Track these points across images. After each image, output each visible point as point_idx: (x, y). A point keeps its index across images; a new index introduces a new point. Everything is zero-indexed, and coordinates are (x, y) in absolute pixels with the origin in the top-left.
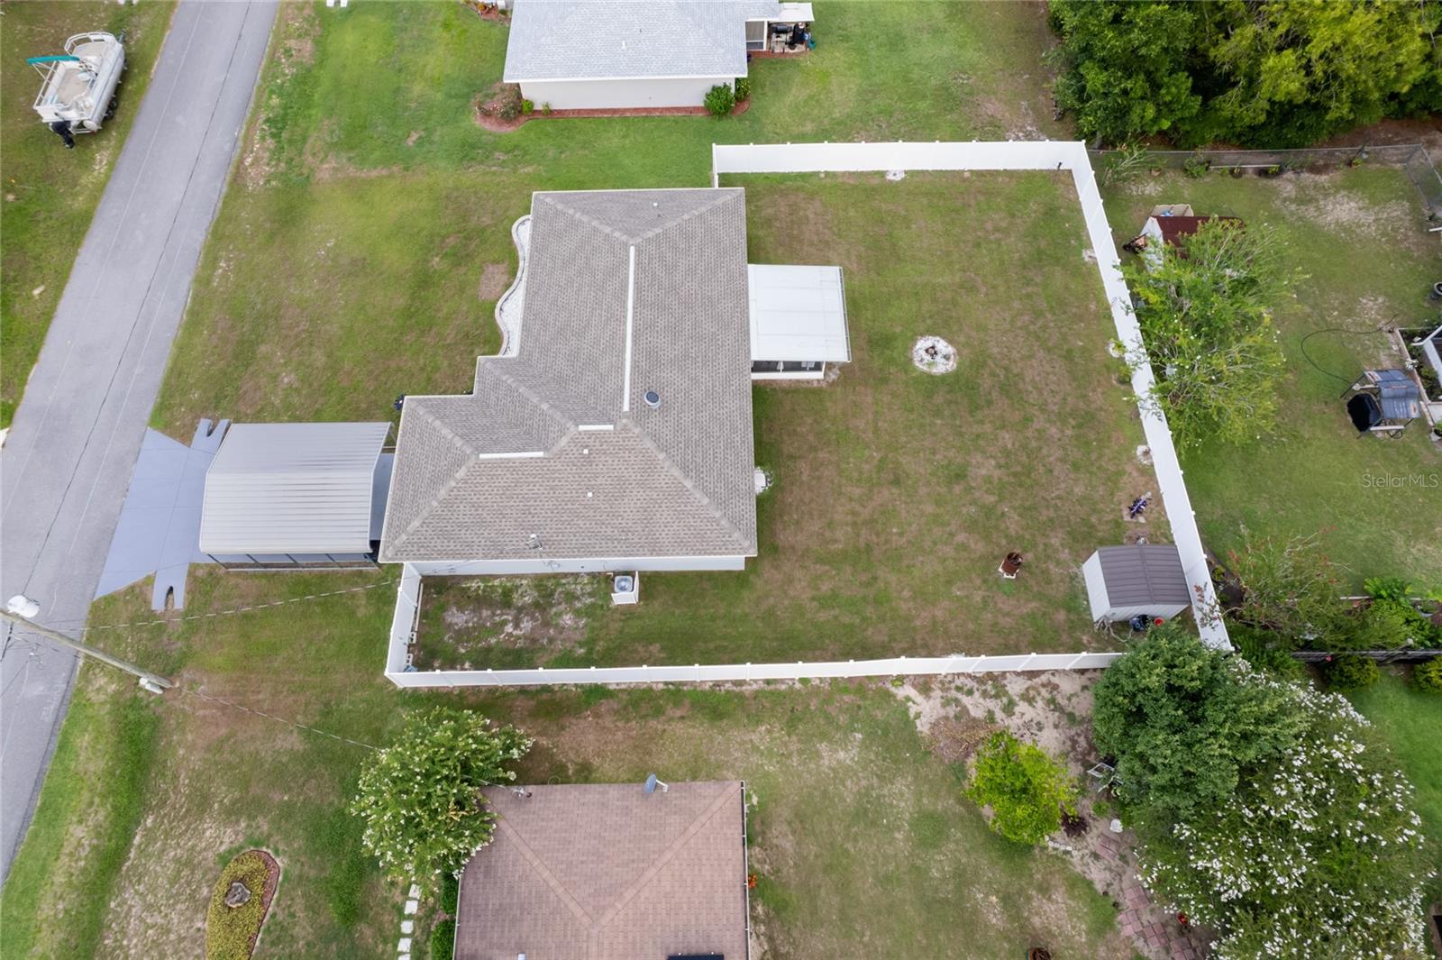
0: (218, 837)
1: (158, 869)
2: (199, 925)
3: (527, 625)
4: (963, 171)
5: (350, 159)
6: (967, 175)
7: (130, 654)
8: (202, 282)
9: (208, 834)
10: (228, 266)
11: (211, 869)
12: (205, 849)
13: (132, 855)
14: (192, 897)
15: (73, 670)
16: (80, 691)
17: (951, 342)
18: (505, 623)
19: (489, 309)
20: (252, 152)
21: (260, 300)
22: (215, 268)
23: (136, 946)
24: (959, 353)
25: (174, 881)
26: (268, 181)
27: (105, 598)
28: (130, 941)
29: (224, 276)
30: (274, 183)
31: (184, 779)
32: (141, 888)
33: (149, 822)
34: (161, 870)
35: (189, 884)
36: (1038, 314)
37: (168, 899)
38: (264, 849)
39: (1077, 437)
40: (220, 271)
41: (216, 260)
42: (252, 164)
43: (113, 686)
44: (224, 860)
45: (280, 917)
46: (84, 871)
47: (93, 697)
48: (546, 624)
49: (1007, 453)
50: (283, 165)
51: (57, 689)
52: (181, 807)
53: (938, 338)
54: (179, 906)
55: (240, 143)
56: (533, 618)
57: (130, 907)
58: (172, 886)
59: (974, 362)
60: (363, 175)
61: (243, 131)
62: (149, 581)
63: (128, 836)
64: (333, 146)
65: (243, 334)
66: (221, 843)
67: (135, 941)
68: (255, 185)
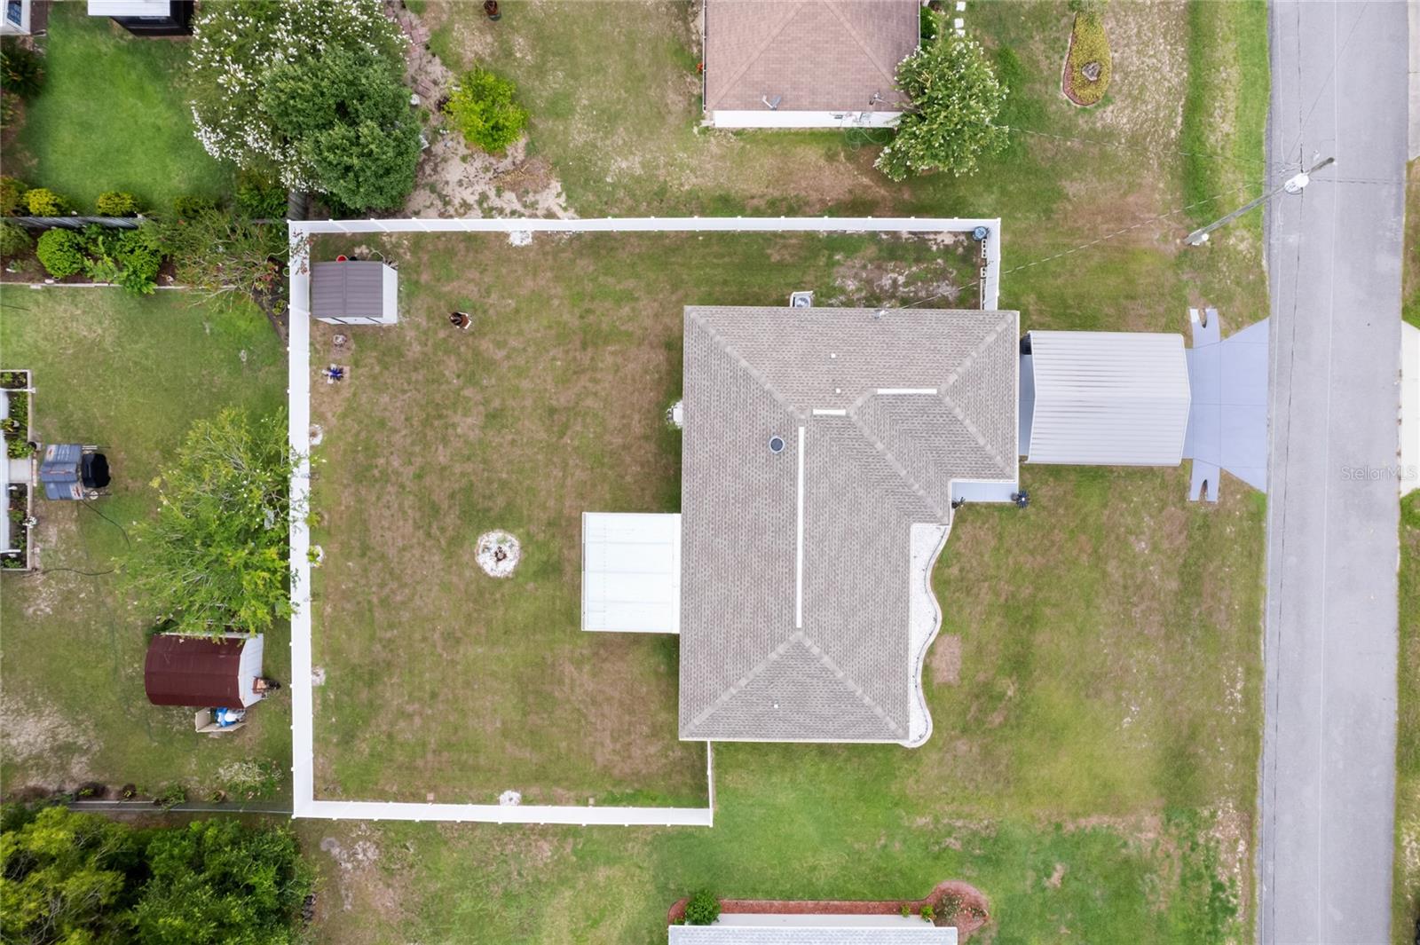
0: (1117, 117)
1: (1157, 97)
2: (1116, 55)
3: (886, 282)
4: (434, 802)
5: (1125, 845)
6: (431, 796)
7: (1225, 269)
8: (1254, 672)
9: (1125, 120)
10: (1231, 694)
11: (1117, 93)
12: (1125, 108)
13: (1180, 109)
14: (1127, 74)
15: (1269, 255)
16: (1258, 237)
17: (479, 569)
18: (906, 284)
19: (949, 624)
20: (1240, 861)
21: (1190, 648)
22: (1245, 691)
23: (1160, 44)
24: (473, 555)
25: (1143, 88)
26: (1213, 815)
27: (1260, 319)
28: (1165, 48)
29: (1234, 681)
30: (1206, 813)
31: (1154, 163)
32: (1166, 84)
33: (1173, 133)
34: (1154, 98)
35: (1131, 84)
36: (384, 602)
37: (1144, 74)
38: (1078, 106)
39: (376, 456)
40: (1239, 688)
41: (1247, 702)
42: (1236, 841)
43: (1231, 242)
44: (1107, 100)
45: (1057, 57)
46: (1214, 99)
47: (1246, 235)
48: (869, 282)
49: (445, 441)
50: (1201, 841)
51: (1278, 239)
52: (1150, 142)
53: (492, 574)
54: (1135, 68)
55: (1256, 872)
56: (881, 288)
57: (1171, 71)
58: (1143, 83)
59: (458, 546)
60: (1106, 819)
61: (1257, 893)
62: (1225, 334)
63: (1187, 122)
64: (1148, 868)
65: (1198, 605)
66: (1113, 112)
67: (1162, 48)
68: (1227, 811)
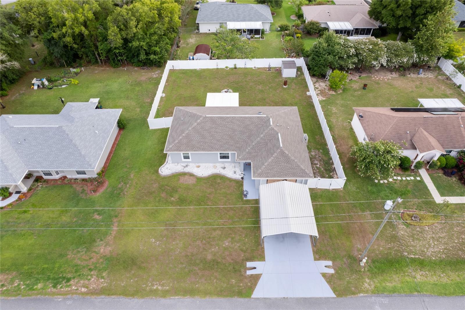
0: (402, 229)
1: (418, 246)
2: (427, 229)
3: (316, 162)
5: (101, 240)
6: (167, 84)
7: (353, 277)
8: (165, 294)
9: (402, 233)
10: (156, 284)
11: (412, 229)
12: (407, 233)
13: (418, 257)
14: (421, 232)
15: (366, 297)
16: (372, 292)
19: (199, 179)
20: (77, 289)
21: (180, 266)
22: (157, 290)
26: (102, 277)
27: (334, 292)
28: (440, 249)
29: (163, 285)
30: (104, 274)
31: (389, 246)
32: (425, 250)
33: (406, 254)
35: (418, 235)
36: (215, 77)
37: (425, 240)
38: (400, 216)
39: (251, 76)
42: (87, 288)
43: (367, 280)
44: (408, 225)
46: (429, 271)
47: (373, 287)
48: (315, 158)
49: (255, 84)
50: (92, 273)
51: (375, 300)
54: (425, 236)
57: (432, 252)
58: (421, 240)
59: (229, 87)
60: (115, 233)
62: (324, 275)
63: (413, 260)
65: (199, 269)
68: (103, 283)
